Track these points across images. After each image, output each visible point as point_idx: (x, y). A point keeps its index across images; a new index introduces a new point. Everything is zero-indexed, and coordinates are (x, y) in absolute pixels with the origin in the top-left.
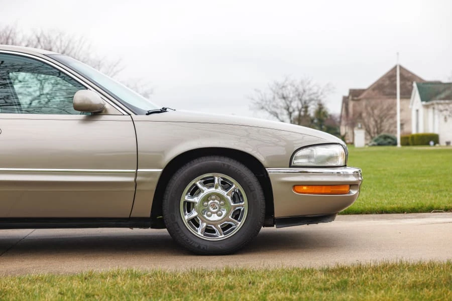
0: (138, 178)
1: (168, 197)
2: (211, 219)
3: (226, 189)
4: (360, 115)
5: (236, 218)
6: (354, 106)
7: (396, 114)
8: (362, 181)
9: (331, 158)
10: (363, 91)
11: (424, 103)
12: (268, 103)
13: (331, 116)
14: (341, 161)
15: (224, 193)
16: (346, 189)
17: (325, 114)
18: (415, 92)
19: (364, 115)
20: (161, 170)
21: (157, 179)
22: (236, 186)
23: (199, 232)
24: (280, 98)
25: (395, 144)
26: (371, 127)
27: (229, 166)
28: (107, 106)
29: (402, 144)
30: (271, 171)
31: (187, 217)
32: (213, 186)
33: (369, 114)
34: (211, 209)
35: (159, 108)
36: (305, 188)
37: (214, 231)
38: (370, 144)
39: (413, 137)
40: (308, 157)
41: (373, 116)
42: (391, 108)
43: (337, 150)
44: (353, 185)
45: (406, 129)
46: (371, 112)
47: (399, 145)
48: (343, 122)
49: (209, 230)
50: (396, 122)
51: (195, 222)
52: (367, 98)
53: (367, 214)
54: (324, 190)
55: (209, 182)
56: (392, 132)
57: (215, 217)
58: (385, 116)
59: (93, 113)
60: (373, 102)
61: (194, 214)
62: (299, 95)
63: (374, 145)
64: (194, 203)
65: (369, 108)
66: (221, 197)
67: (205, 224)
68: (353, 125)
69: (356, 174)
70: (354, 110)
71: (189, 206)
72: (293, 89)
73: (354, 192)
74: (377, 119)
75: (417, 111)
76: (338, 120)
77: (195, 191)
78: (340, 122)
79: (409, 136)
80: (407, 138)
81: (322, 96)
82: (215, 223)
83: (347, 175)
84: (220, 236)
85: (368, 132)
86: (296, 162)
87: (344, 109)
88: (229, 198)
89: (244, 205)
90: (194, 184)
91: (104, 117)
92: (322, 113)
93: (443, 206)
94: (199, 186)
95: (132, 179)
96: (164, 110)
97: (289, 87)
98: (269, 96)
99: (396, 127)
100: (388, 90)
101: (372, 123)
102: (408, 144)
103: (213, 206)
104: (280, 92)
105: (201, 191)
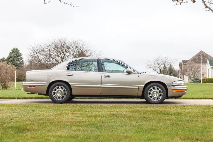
0: (139, 87)
1: (145, 91)
2: (154, 96)
3: (158, 90)
4: (187, 70)
5: (160, 96)
6: (184, 67)
7: (200, 70)
8: (187, 89)
9: (181, 84)
10: (188, 61)
11: (211, 66)
12: (152, 66)
13: (174, 70)
14: (183, 85)
15: (157, 91)
16: (184, 91)
17: (172, 70)
18: (208, 62)
19: (188, 70)
20: (144, 86)
21: (143, 87)
22: (160, 89)
23: (152, 99)
24: (157, 64)
25: (200, 82)
26: (191, 75)
27: (159, 85)
28: (132, 72)
29: (203, 82)
30: (168, 86)
31: (149, 96)
32: (155, 89)
33: (190, 70)
34: (155, 94)
35: (142, 72)
36: (175, 90)
37: (155, 99)
38: (190, 82)
39: (207, 79)
40: (176, 83)
41: (191, 71)
42: (199, 68)
43: (182, 82)
44: (185, 90)
45: (205, 76)
46: (191, 69)
47: (201, 82)
48: (180, 73)
49: (154, 99)
50: (200, 74)
51: (151, 97)
52: (189, 64)
53: (189, 99)
54: (179, 91)
55: (154, 88)
56: (199, 77)
57: (155, 96)
58: (196, 71)
59: (129, 73)
60: (192, 65)
61: (151, 95)
62: (164, 63)
63: (192, 82)
64: (151, 93)
65: (190, 68)
66: (156, 92)
67: (153, 98)
68: (183, 74)
69: (186, 88)
70: (184, 68)
71: (150, 93)
72: (162, 60)
73: (186, 91)
74: (193, 72)
75: (209, 69)
76: (178, 72)
77: (151, 90)
78: (178, 73)
79: (206, 79)
80: (205, 80)
81: (172, 63)
82: (155, 97)
83: (184, 88)
84: (156, 100)
85: (190, 77)
86: (173, 84)
87: (180, 68)
88: (158, 92)
89: (162, 93)
90: (151, 89)
91: (132, 74)
92: (171, 69)
93: (209, 98)
94: (152, 89)
95: (138, 87)
96: (143, 73)
97: (160, 60)
98: (153, 63)
99: (200, 75)
100: (197, 61)
101: (191, 73)
102: (205, 82)
103: (155, 93)
104: (157, 62)
105: (152, 90)
